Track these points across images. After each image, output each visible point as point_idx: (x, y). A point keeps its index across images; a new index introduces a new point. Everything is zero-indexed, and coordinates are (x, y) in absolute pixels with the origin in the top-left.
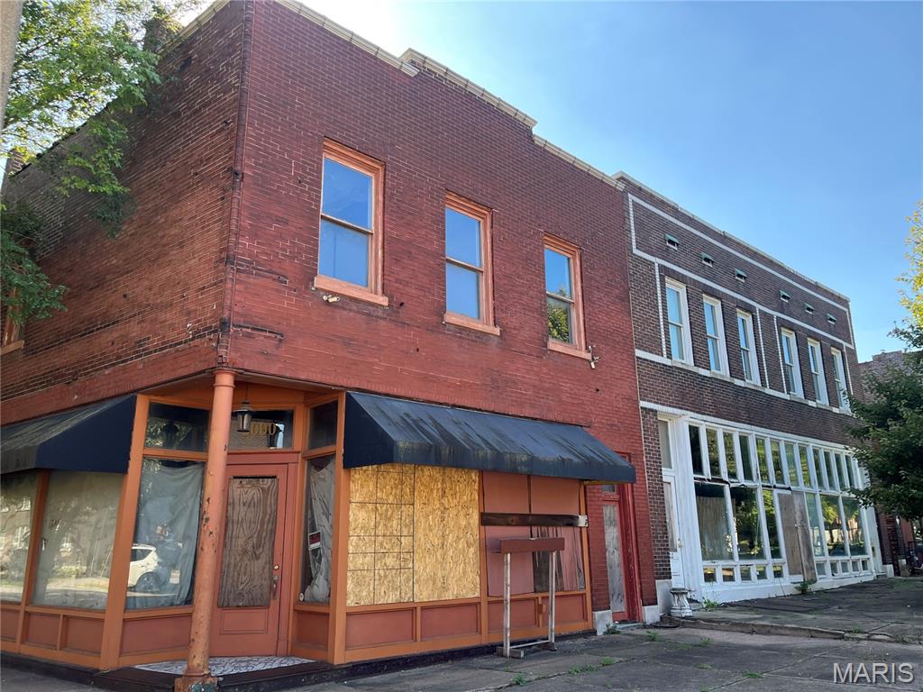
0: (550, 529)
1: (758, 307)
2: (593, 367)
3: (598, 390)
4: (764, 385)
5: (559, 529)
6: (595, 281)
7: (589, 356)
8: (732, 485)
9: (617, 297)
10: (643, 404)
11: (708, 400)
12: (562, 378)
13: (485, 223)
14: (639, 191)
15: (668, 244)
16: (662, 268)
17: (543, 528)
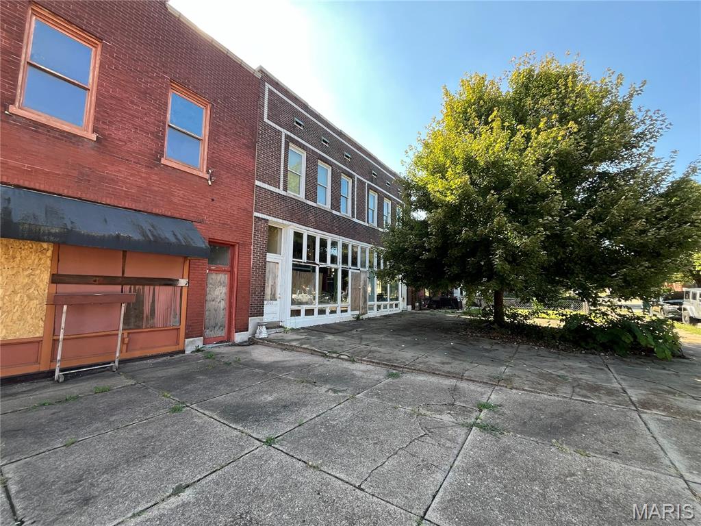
0: (147, 288)
1: (357, 176)
2: (210, 183)
3: (213, 200)
4: (353, 216)
5: (157, 288)
6: (223, 129)
7: (207, 176)
8: (321, 266)
9: (244, 144)
10: (256, 214)
11: (311, 218)
12: (174, 186)
13: (96, 51)
14: (276, 84)
15: (295, 124)
16: (287, 136)
17: (137, 287)
